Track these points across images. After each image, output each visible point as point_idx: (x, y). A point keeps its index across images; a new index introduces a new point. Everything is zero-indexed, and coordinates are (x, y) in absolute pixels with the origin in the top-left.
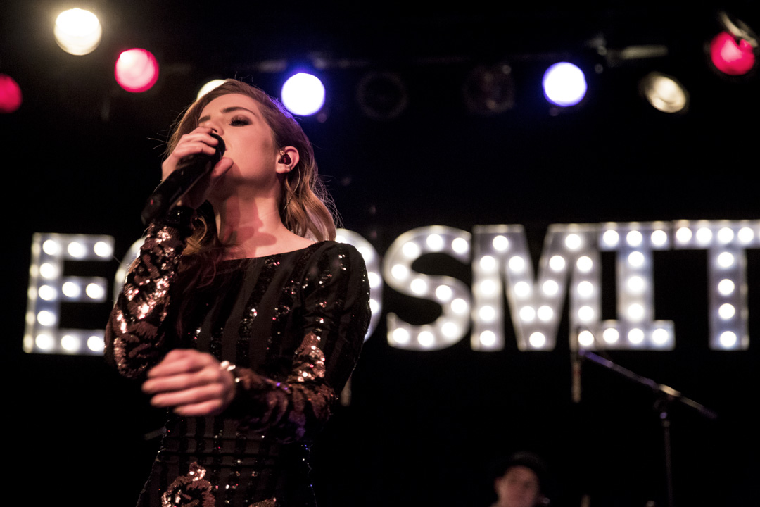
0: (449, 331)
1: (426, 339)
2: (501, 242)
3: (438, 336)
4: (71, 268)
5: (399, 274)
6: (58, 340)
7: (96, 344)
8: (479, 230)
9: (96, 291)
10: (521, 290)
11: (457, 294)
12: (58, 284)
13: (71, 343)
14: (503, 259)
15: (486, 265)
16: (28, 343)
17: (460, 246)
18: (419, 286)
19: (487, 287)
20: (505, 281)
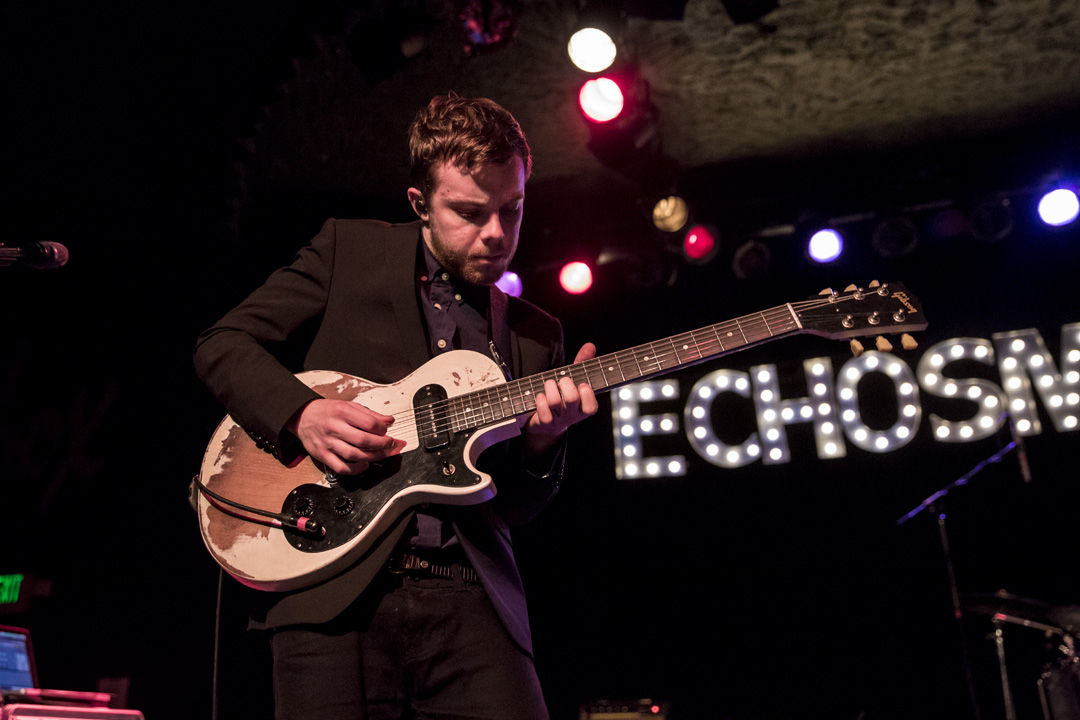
0: (987, 423)
1: (966, 432)
2: (1018, 345)
3: (976, 429)
4: (645, 409)
5: (930, 380)
6: (642, 467)
7: (675, 467)
8: (998, 336)
9: (667, 425)
10: (1046, 382)
11: (986, 392)
12: (636, 423)
13: (653, 469)
14: (1022, 358)
15: (1009, 364)
16: (619, 472)
17: (982, 351)
18: (950, 389)
19: (1014, 383)
20: (1030, 375)
